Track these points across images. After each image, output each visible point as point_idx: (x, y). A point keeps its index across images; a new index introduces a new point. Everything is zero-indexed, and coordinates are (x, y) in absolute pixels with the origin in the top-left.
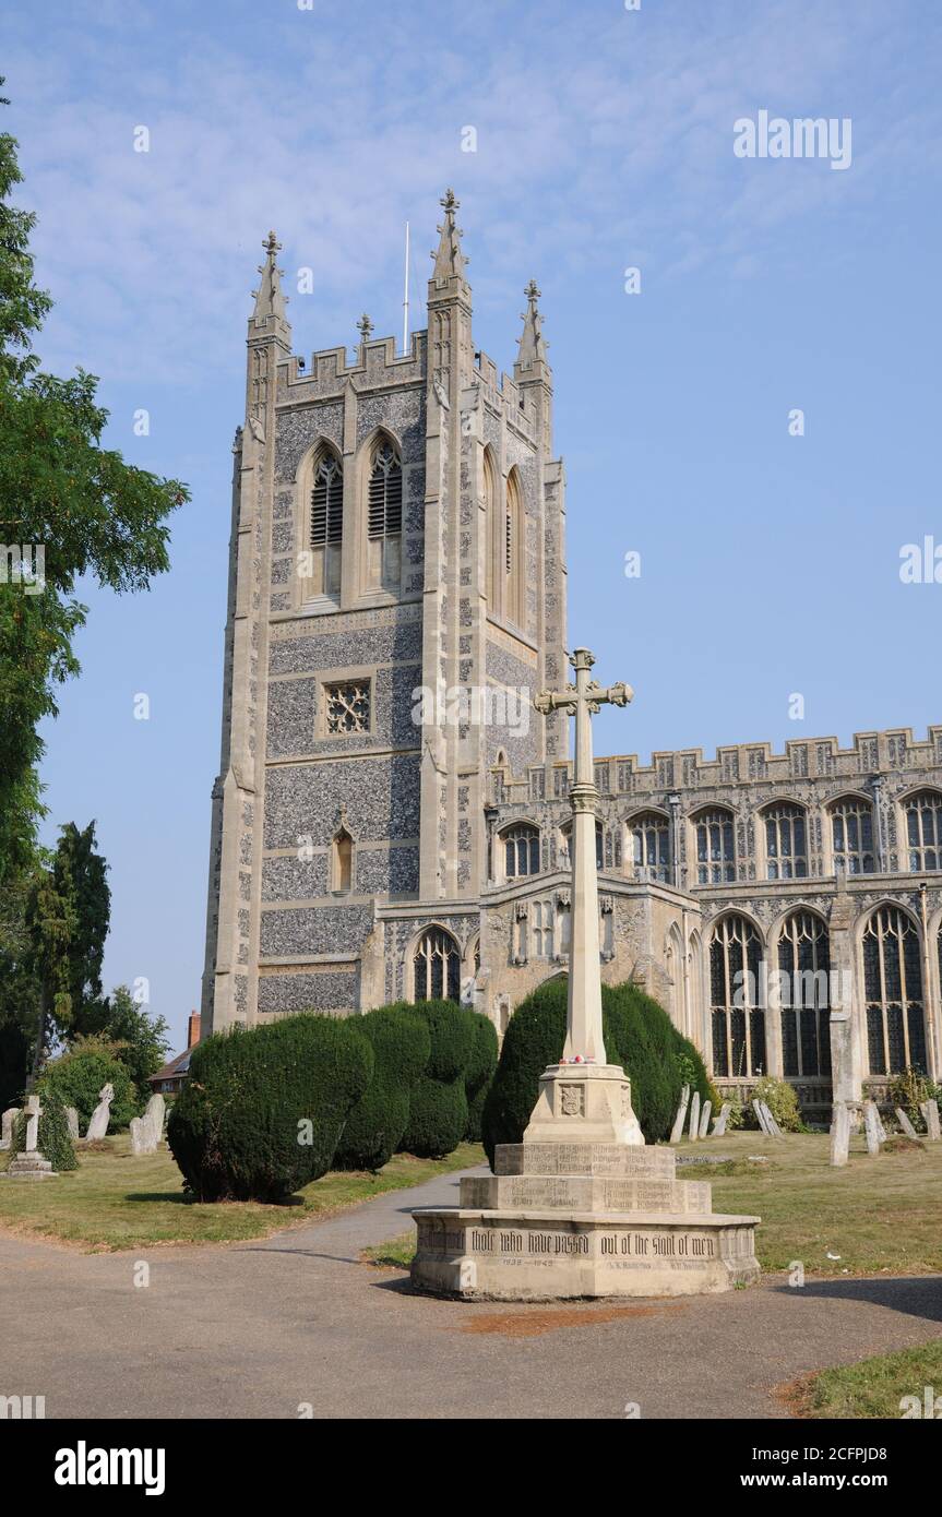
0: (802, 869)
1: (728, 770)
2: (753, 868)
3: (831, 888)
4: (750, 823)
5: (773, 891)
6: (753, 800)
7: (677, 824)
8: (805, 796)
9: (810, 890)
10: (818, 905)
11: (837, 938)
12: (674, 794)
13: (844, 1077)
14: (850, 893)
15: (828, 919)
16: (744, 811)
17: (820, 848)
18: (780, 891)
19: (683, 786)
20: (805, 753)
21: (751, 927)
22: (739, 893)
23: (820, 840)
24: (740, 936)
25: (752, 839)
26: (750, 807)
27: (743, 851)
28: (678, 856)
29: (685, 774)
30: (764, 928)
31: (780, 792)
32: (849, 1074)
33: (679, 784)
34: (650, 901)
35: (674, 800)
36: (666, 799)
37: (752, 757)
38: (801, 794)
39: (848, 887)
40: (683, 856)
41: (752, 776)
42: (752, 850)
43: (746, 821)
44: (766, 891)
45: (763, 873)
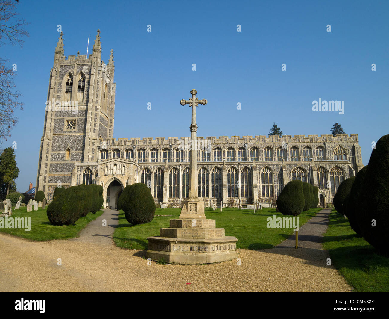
0: (157, 161)
1: (145, 142)
2: (148, 160)
3: (165, 164)
4: (148, 152)
5: (154, 164)
6: (149, 148)
7: (135, 151)
8: (158, 148)
9: (161, 164)
10: (162, 167)
11: (165, 173)
12: (134, 146)
13: (165, 198)
14: (168, 165)
15: (164, 170)
16: (147, 150)
17: (160, 157)
19: (136, 144)
20: (159, 140)
21: (150, 170)
22: (148, 164)
23: (160, 156)
24: (147, 172)
25: (148, 155)
26: (148, 149)
27: (146, 157)
28: (134, 157)
29: (137, 142)
30: (152, 171)
31: (154, 147)
32: (166, 197)
33: (135, 144)
34: (132, 165)
35: (134, 147)
36: (133, 147)
37: (149, 140)
38: (158, 147)
39: (168, 164)
40: (135, 157)
41: (149, 144)
42: (148, 157)
43: (147, 152)
44: (152, 164)
45: (150, 161)
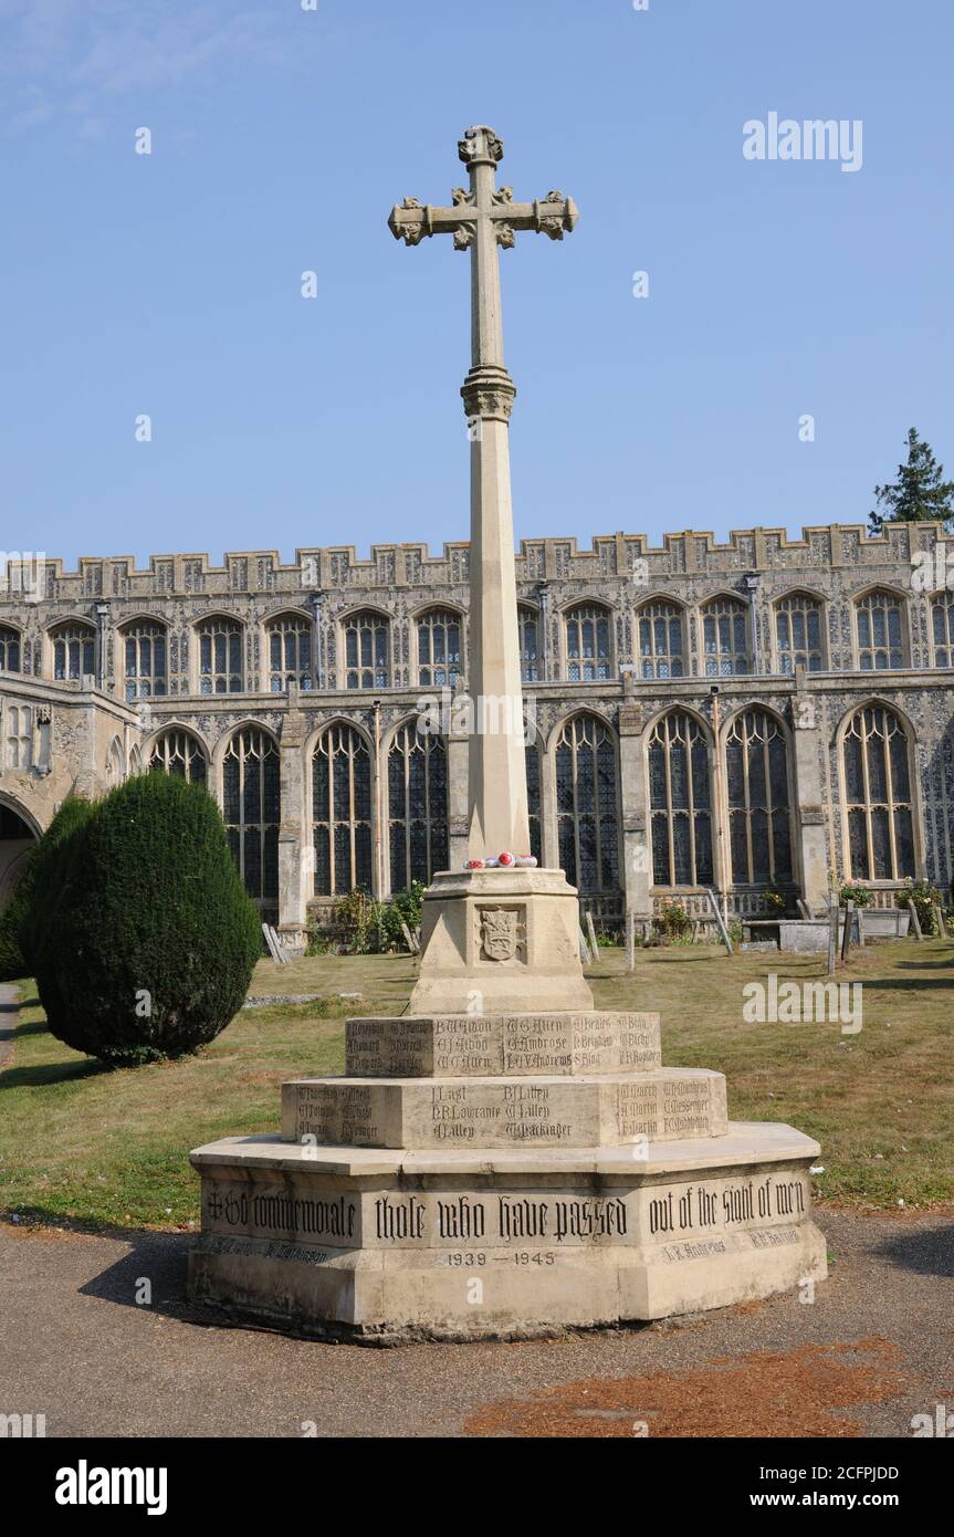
0: (237, 685)
1: (162, 581)
2: (185, 684)
3: (282, 704)
4: (184, 638)
5: (220, 706)
6: (188, 613)
7: (105, 635)
8: (243, 611)
9: (260, 705)
10: (268, 722)
11: (288, 755)
12: (102, 603)
13: (291, 898)
14: (301, 709)
15: (279, 736)
16: (178, 624)
17: (257, 666)
18: (228, 706)
19: (113, 596)
20: (245, 566)
21: (195, 743)
22: (183, 707)
23: (257, 657)
24: (183, 753)
25: (186, 654)
26: (185, 621)
27: (175, 666)
28: (105, 669)
29: (115, 583)
30: (210, 745)
31: (217, 606)
32: (297, 895)
33: (108, 593)
34: (93, 712)
35: (102, 609)
36: (94, 608)
37: (188, 568)
38: (239, 609)
39: (300, 703)
40: (111, 669)
41: (188, 588)
42: (185, 665)
43: (180, 635)
44: (213, 706)
45: (195, 689)
